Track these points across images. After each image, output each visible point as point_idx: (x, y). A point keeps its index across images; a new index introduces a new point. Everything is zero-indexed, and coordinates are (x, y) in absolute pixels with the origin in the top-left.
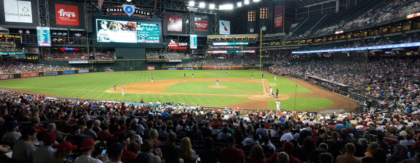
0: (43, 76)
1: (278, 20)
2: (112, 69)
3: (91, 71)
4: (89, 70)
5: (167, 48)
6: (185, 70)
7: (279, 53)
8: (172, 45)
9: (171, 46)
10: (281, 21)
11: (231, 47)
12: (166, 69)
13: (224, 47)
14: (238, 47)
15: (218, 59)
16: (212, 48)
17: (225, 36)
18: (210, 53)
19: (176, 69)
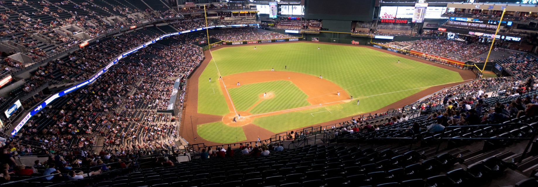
0: (261, 43)
2: (318, 39)
3: (300, 40)
4: (299, 39)
6: (388, 50)
9: (385, 18)
11: (473, 25)
12: (372, 45)
13: (469, 24)
14: (495, 27)
15: (454, 40)
16: (451, 22)
17: (476, 7)
18: (441, 30)
19: (381, 47)
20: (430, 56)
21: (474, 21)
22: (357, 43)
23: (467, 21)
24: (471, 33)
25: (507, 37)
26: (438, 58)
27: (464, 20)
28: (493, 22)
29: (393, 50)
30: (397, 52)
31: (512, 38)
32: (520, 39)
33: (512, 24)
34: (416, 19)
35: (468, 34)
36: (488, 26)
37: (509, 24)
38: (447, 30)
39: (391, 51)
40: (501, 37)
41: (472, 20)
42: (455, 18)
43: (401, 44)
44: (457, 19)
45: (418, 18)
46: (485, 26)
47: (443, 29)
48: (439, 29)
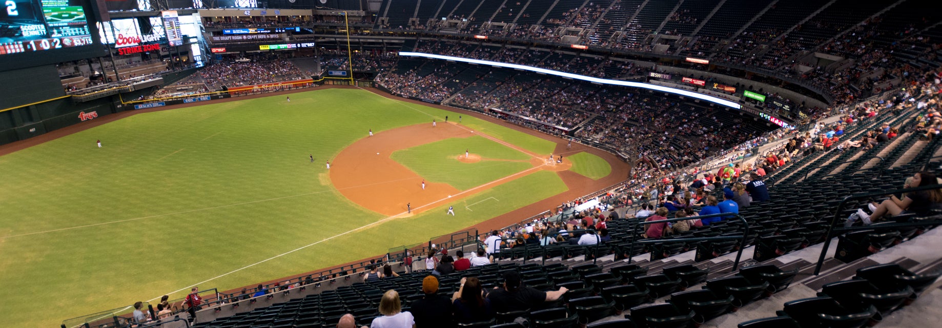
5: (113, 53)
6: (189, 103)
7: (361, 48)
8: (123, 43)
9: (123, 45)
11: (260, 37)
12: (131, 109)
13: (245, 37)
14: (277, 36)
15: (236, 63)
16: (217, 38)
17: (246, 13)
18: (217, 52)
19: (163, 104)
20: (267, 86)
21: (259, 32)
22: (93, 114)
23: (250, 32)
24: (262, 48)
25: (302, 44)
26: (280, 85)
27: (246, 32)
28: (282, 30)
29: (199, 99)
30: (212, 99)
31: (307, 44)
32: (313, 44)
33: (300, 29)
34: (174, 40)
35: (259, 49)
36: (268, 37)
37: (298, 29)
38: (227, 50)
39: (197, 101)
40: (297, 45)
41: (256, 31)
42: (232, 31)
43: (184, 88)
44: (234, 32)
45: (175, 38)
46: (264, 36)
47: (220, 50)
48: (214, 50)
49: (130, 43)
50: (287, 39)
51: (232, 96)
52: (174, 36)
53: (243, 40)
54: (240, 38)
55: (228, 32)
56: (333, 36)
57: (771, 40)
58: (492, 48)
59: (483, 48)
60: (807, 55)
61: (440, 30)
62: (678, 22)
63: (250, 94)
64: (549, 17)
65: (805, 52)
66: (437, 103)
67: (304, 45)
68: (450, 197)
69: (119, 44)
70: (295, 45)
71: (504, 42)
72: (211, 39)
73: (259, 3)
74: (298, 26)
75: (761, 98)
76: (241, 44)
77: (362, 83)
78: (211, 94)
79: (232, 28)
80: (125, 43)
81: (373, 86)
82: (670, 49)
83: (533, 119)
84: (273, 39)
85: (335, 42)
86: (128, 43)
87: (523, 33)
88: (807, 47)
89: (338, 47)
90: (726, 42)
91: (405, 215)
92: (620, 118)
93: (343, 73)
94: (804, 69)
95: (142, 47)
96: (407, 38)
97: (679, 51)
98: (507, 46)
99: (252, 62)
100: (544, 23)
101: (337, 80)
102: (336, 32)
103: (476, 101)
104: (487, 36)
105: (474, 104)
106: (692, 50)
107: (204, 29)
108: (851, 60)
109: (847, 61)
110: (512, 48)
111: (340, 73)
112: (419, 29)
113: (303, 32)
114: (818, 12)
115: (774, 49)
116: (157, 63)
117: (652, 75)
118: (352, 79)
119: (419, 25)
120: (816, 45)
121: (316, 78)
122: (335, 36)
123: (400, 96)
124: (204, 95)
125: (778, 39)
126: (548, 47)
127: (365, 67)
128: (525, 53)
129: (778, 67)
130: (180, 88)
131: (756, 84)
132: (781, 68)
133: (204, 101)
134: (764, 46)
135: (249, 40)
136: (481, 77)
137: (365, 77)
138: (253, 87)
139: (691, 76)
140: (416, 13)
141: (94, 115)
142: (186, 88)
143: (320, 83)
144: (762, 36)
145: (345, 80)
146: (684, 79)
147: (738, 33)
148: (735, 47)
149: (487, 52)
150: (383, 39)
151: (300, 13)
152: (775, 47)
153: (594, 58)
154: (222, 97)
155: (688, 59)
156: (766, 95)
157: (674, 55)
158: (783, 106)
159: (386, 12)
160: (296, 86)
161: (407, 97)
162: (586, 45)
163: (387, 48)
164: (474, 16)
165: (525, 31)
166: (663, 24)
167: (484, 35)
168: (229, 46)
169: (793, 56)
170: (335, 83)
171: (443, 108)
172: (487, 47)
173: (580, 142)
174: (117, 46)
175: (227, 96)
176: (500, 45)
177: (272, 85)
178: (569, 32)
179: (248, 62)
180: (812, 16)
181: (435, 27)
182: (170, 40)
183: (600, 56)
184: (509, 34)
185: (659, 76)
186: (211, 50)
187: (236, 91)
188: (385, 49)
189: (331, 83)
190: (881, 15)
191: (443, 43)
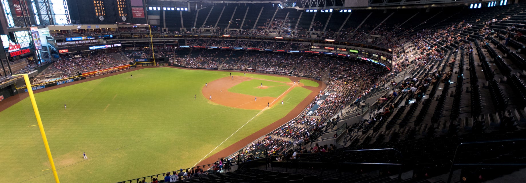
1: (137, 11)
5: (8, 56)
9: (12, 51)
10: (142, 13)
13: (77, 42)
14: (97, 41)
15: (73, 58)
16: (59, 44)
17: (78, 27)
18: (63, 52)
19: (43, 87)
20: (105, 70)
24: (91, 48)
26: (112, 69)
28: (102, 37)
29: (67, 82)
30: (74, 81)
31: (117, 45)
32: (121, 44)
33: (113, 36)
34: (37, 46)
35: (89, 49)
36: (92, 41)
37: (111, 36)
38: (69, 51)
39: (65, 84)
40: (111, 46)
41: (86, 38)
42: (72, 39)
43: (49, 76)
44: (73, 39)
45: (38, 44)
46: (89, 41)
47: (64, 51)
48: (61, 51)
49: (15, 49)
50: (105, 42)
51: (86, 78)
52: (37, 43)
53: (76, 44)
54: (74, 43)
55: (70, 39)
56: (132, 39)
57: (353, 31)
58: (231, 41)
59: (226, 41)
60: (368, 36)
61: (200, 33)
62: (315, 26)
63: (96, 76)
64: (257, 25)
65: (367, 35)
66: (216, 69)
67: (115, 45)
68: (275, 100)
69: (10, 50)
70: (110, 45)
71: (236, 38)
72: (56, 44)
73: (73, 21)
74: (111, 34)
75: (357, 52)
76: (77, 47)
77: (161, 64)
78: (73, 78)
79: (71, 37)
80: (13, 49)
81: (170, 65)
82: (318, 37)
83: (269, 70)
84: (96, 43)
85: (133, 43)
86: (14, 49)
87: (248, 33)
88: (367, 33)
89: (134, 46)
90: (338, 33)
91: (267, 108)
92: (304, 65)
93: (145, 60)
94: (370, 40)
95: (21, 51)
96: (179, 39)
97: (321, 37)
98: (238, 40)
99: (83, 57)
100: (256, 28)
101: (145, 64)
102: (133, 37)
103: (235, 66)
104: (230, 35)
105: (235, 67)
106: (326, 36)
107: (53, 38)
108: (384, 36)
109: (382, 37)
110: (241, 41)
111: (143, 60)
112: (187, 33)
113: (114, 37)
114: (364, 21)
115: (355, 35)
116: (22, 62)
117: (312, 47)
118: (155, 62)
119: (187, 31)
120: (369, 32)
121: (131, 64)
122: (134, 39)
123: (192, 68)
124: (69, 79)
125: (355, 31)
126: (260, 39)
127: (157, 55)
128: (249, 42)
129: (360, 40)
130: (47, 77)
131: (352, 47)
132: (362, 40)
133: (69, 82)
134: (352, 34)
135: (81, 44)
136: (228, 55)
137: (163, 61)
138: (96, 71)
139: (327, 46)
140: (183, 25)
141: (2, 98)
142: (51, 76)
143: (134, 67)
144: (350, 30)
145: (150, 64)
146: (325, 48)
147: (340, 29)
148: (342, 35)
149: (229, 43)
150: (164, 40)
151: (106, 27)
152: (355, 34)
153: (283, 42)
154: (81, 79)
155: (326, 40)
156: (358, 50)
157: (320, 39)
158: (366, 53)
159: (165, 25)
160: (123, 69)
161: (196, 68)
162: (282, 37)
163: (166, 44)
164: (218, 26)
165: (249, 32)
166: (311, 27)
167: (228, 35)
168: (70, 48)
169: (364, 36)
170: (144, 65)
171: (220, 70)
172: (229, 41)
173: (296, 76)
174: (9, 51)
175: (84, 78)
176: (234, 40)
177: (107, 69)
178: (271, 32)
179: (80, 58)
180: (363, 22)
181: (197, 32)
182: (36, 46)
183: (286, 42)
184: (241, 34)
185: (315, 47)
186: (59, 52)
187: (88, 75)
188: (165, 45)
189: (141, 65)
190: (384, 22)
191: (201, 40)
